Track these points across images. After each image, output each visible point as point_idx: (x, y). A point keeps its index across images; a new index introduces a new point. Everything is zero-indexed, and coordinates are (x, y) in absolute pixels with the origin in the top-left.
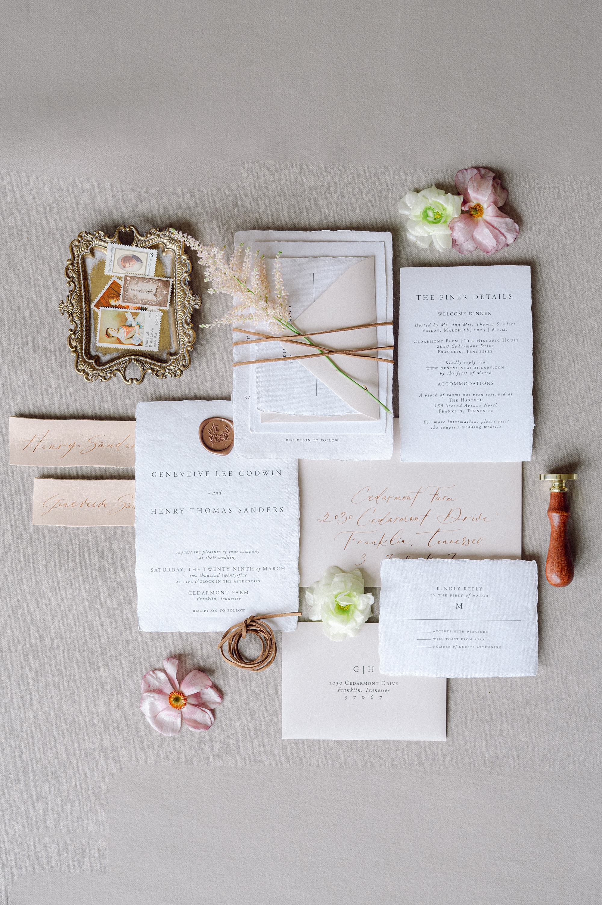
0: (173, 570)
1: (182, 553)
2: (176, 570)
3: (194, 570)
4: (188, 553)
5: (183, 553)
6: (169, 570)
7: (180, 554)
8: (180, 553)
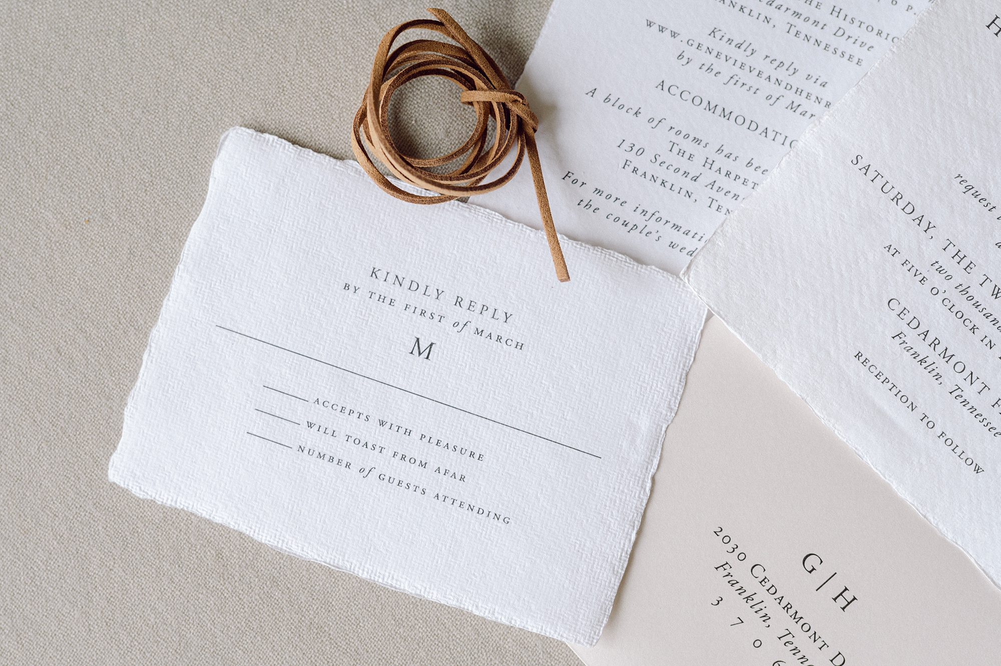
0: (909, 209)
1: (969, 188)
2: (913, 216)
3: (957, 259)
4: (985, 203)
5: (973, 191)
6: (897, 199)
7: (962, 188)
8: (965, 184)
